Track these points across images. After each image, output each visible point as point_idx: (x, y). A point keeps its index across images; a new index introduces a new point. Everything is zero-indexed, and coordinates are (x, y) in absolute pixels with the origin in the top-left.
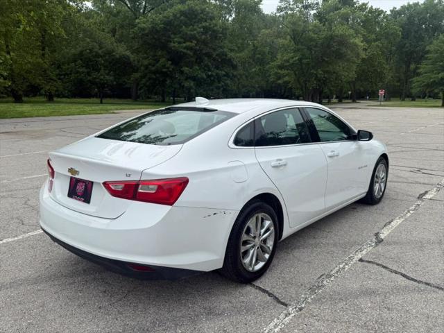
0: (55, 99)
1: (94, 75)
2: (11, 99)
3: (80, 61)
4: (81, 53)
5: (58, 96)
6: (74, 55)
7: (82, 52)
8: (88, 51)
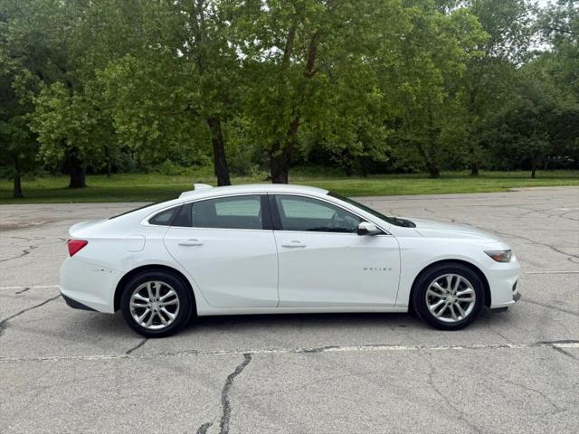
0: (481, 172)
1: (523, 141)
2: (425, 174)
3: (505, 125)
4: (508, 115)
5: (485, 168)
6: (500, 118)
7: (509, 113)
8: (516, 111)
